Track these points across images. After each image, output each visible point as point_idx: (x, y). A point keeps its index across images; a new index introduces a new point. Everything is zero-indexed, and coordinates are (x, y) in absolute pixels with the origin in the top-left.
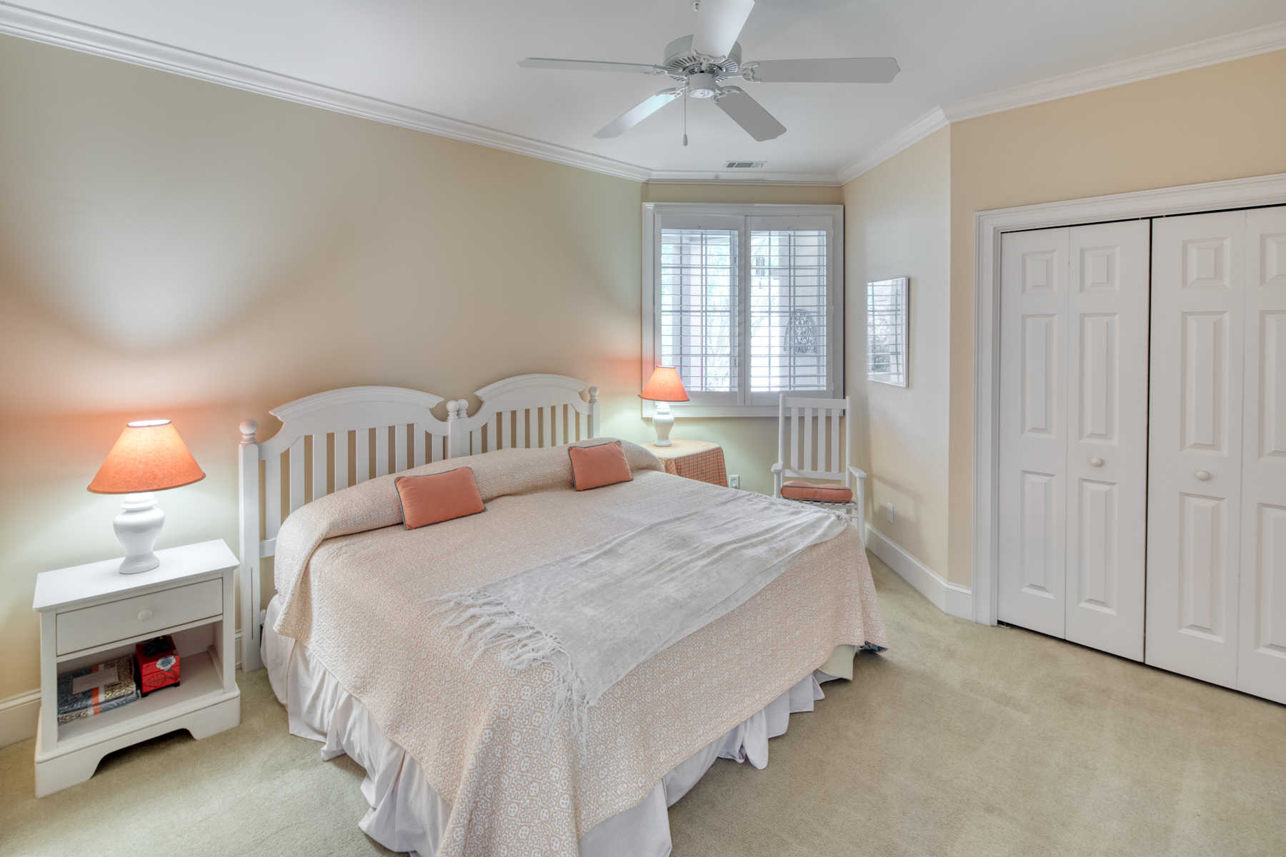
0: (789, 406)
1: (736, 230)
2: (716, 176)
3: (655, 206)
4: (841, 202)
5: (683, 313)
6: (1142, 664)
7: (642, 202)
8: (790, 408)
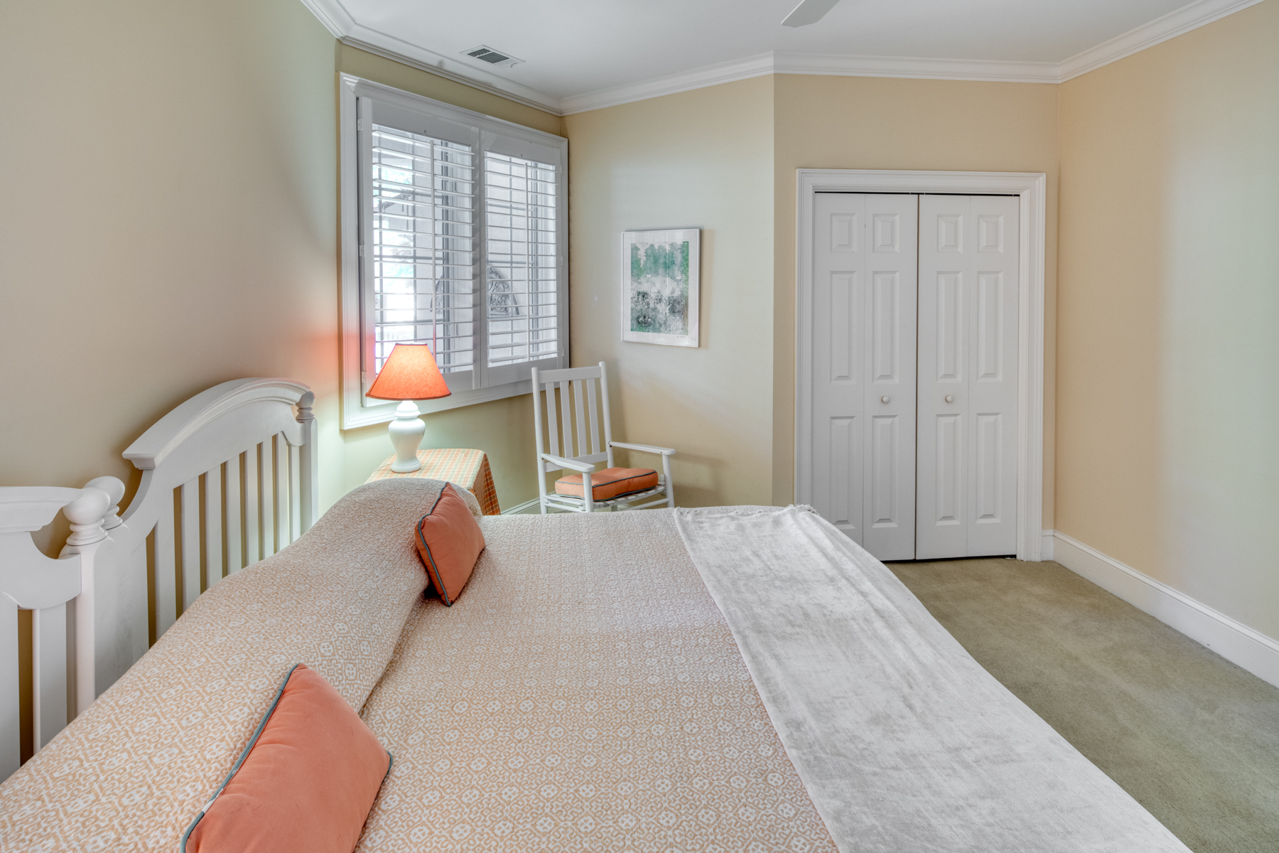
0: (543, 382)
1: (469, 146)
2: (441, 63)
3: (359, 84)
4: (563, 133)
5: (417, 261)
6: (915, 561)
7: (337, 71)
8: (545, 384)
